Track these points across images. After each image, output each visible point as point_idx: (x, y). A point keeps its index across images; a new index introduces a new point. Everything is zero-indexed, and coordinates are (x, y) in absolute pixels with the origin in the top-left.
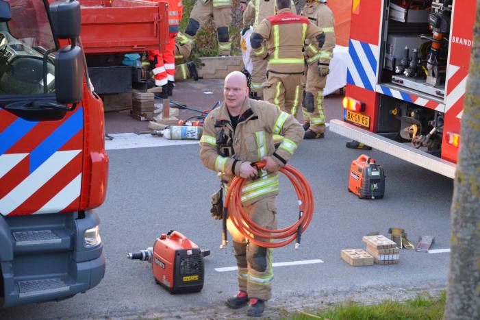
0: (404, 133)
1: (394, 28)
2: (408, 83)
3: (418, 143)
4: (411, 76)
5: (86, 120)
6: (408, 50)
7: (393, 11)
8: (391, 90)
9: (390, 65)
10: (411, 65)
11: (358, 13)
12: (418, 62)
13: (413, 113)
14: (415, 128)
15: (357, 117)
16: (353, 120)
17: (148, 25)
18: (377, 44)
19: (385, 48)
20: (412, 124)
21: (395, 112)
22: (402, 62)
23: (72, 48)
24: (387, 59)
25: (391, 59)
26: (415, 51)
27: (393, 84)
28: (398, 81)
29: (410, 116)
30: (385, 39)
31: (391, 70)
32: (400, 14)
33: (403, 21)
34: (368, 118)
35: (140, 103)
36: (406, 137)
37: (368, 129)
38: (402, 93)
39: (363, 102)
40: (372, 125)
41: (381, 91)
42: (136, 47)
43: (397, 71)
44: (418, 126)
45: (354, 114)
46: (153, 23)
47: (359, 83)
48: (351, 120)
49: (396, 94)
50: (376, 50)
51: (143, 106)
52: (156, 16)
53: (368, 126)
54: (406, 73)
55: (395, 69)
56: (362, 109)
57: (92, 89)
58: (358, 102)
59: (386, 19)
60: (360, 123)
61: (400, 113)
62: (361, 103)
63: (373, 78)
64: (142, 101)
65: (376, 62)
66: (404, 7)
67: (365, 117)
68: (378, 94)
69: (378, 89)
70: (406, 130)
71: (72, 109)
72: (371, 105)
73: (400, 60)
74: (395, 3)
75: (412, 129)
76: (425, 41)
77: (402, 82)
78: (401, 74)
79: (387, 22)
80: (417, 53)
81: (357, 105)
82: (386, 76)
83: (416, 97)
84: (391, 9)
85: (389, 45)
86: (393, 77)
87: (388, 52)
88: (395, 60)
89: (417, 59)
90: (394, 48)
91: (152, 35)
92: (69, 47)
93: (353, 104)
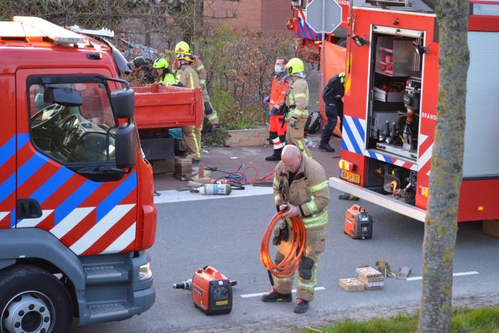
0: (386, 188)
1: (377, 106)
2: (389, 148)
3: (398, 195)
4: (391, 143)
5: (139, 180)
6: (388, 124)
7: (376, 93)
8: (376, 154)
9: (375, 134)
10: (391, 134)
11: (349, 95)
12: (395, 132)
13: (393, 172)
14: (395, 183)
15: (350, 176)
16: (347, 178)
17: (187, 106)
18: (364, 119)
19: (371, 122)
20: (393, 180)
21: (379, 171)
22: (385, 132)
23: (129, 124)
24: (373, 130)
25: (376, 130)
26: (394, 123)
27: (377, 149)
28: (381, 147)
29: (391, 174)
30: (371, 115)
31: (376, 138)
32: (382, 95)
33: (384, 101)
34: (359, 176)
35: (181, 167)
36: (389, 190)
37: (359, 184)
38: (385, 157)
39: (355, 163)
40: (362, 182)
41: (368, 155)
42: (177, 123)
43: (381, 139)
44: (397, 182)
45: (348, 173)
46: (190, 104)
47: (351, 149)
49: (380, 157)
50: (364, 123)
51: (183, 169)
52: (193, 98)
53: (359, 182)
54: (387, 141)
55: (378, 138)
56: (354, 169)
57: (144, 156)
58: (351, 164)
59: (371, 100)
60: (353, 180)
61: (383, 172)
62: (353, 164)
63: (362, 145)
64: (183, 165)
65: (364, 133)
66: (384, 90)
67: (356, 175)
68: (366, 157)
69: (366, 153)
70: (388, 185)
71: (129, 172)
72: (361, 166)
73: (383, 131)
74: (378, 87)
75: (393, 184)
76: (401, 116)
77: (384, 148)
78: (384, 141)
79: (372, 102)
80: (395, 126)
81: (350, 166)
82: (372, 144)
83: (395, 160)
84: (375, 91)
85: (374, 120)
86: (378, 144)
87: (373, 125)
88: (379, 131)
89: (395, 130)
90: (378, 121)
91: (190, 113)
92: (126, 124)
93: (347, 165)
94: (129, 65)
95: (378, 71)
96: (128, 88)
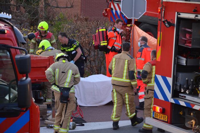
0: (187, 124)
1: (179, 68)
2: (188, 97)
3: (196, 130)
4: (190, 94)
5: (31, 117)
6: (188, 80)
7: (179, 60)
8: (179, 101)
9: (178, 88)
10: (190, 88)
11: (159, 61)
12: (193, 86)
13: (192, 114)
14: (193, 122)
15: (160, 116)
16: (158, 118)
17: (44, 68)
18: (171, 77)
19: (175, 79)
20: (192, 120)
21: (181, 113)
22: (185, 86)
23: (26, 78)
24: (176, 85)
25: (179, 84)
26: (192, 80)
27: (180, 98)
28: (183, 96)
29: (190, 115)
30: (175, 74)
31: (179, 90)
32: (183, 61)
33: (185, 65)
34: (167, 116)
36: (189, 126)
37: (167, 122)
38: (185, 103)
39: (165, 107)
40: (169, 120)
41: (173, 102)
42: (37, 80)
43: (182, 91)
44: (195, 120)
45: (159, 114)
46: (47, 67)
47: (161, 97)
48: (157, 118)
49: (182, 103)
50: (170, 80)
51: (41, 112)
52: (48, 63)
53: (166, 120)
54: (187, 92)
55: (181, 90)
56: (163, 111)
57: (34, 100)
58: (161, 108)
59: (176, 64)
60: (162, 119)
61: (184, 114)
62: (163, 108)
63: (169, 95)
64: (40, 109)
65: (170, 86)
66: (185, 57)
67: (165, 116)
68: (172, 103)
69: (172, 101)
70: (189, 122)
71: (26, 111)
72: (168, 109)
73: (184, 85)
74: (181, 56)
75: (192, 122)
76: (197, 75)
77: (185, 97)
78: (184, 93)
79: (176, 65)
81: (160, 109)
82: (176, 94)
83: (194, 105)
84: (178, 58)
85: (177, 78)
86: (180, 94)
87: (177, 81)
88: (180, 85)
89: (193, 85)
90: (180, 79)
92: (25, 78)
93: (158, 109)
94: (25, 38)
95: (180, 44)
96: (26, 54)
